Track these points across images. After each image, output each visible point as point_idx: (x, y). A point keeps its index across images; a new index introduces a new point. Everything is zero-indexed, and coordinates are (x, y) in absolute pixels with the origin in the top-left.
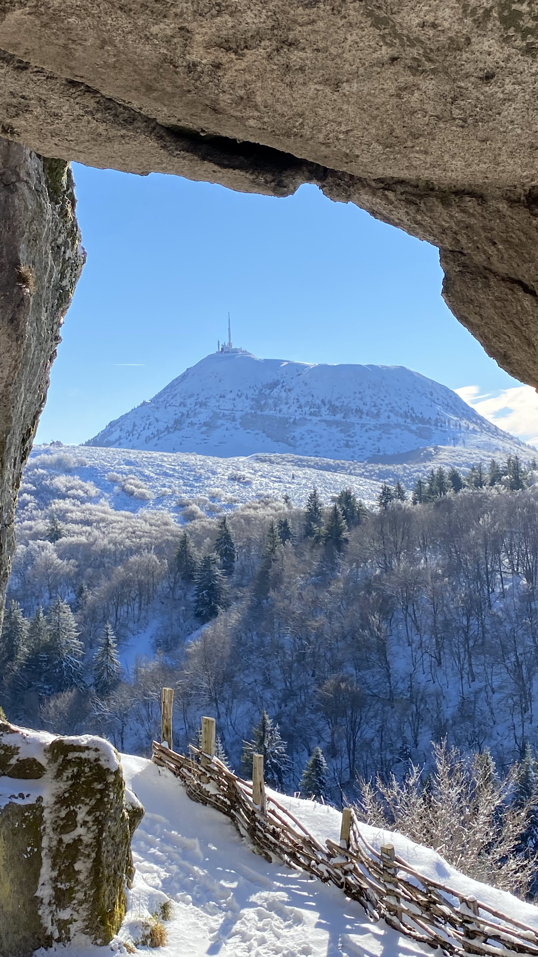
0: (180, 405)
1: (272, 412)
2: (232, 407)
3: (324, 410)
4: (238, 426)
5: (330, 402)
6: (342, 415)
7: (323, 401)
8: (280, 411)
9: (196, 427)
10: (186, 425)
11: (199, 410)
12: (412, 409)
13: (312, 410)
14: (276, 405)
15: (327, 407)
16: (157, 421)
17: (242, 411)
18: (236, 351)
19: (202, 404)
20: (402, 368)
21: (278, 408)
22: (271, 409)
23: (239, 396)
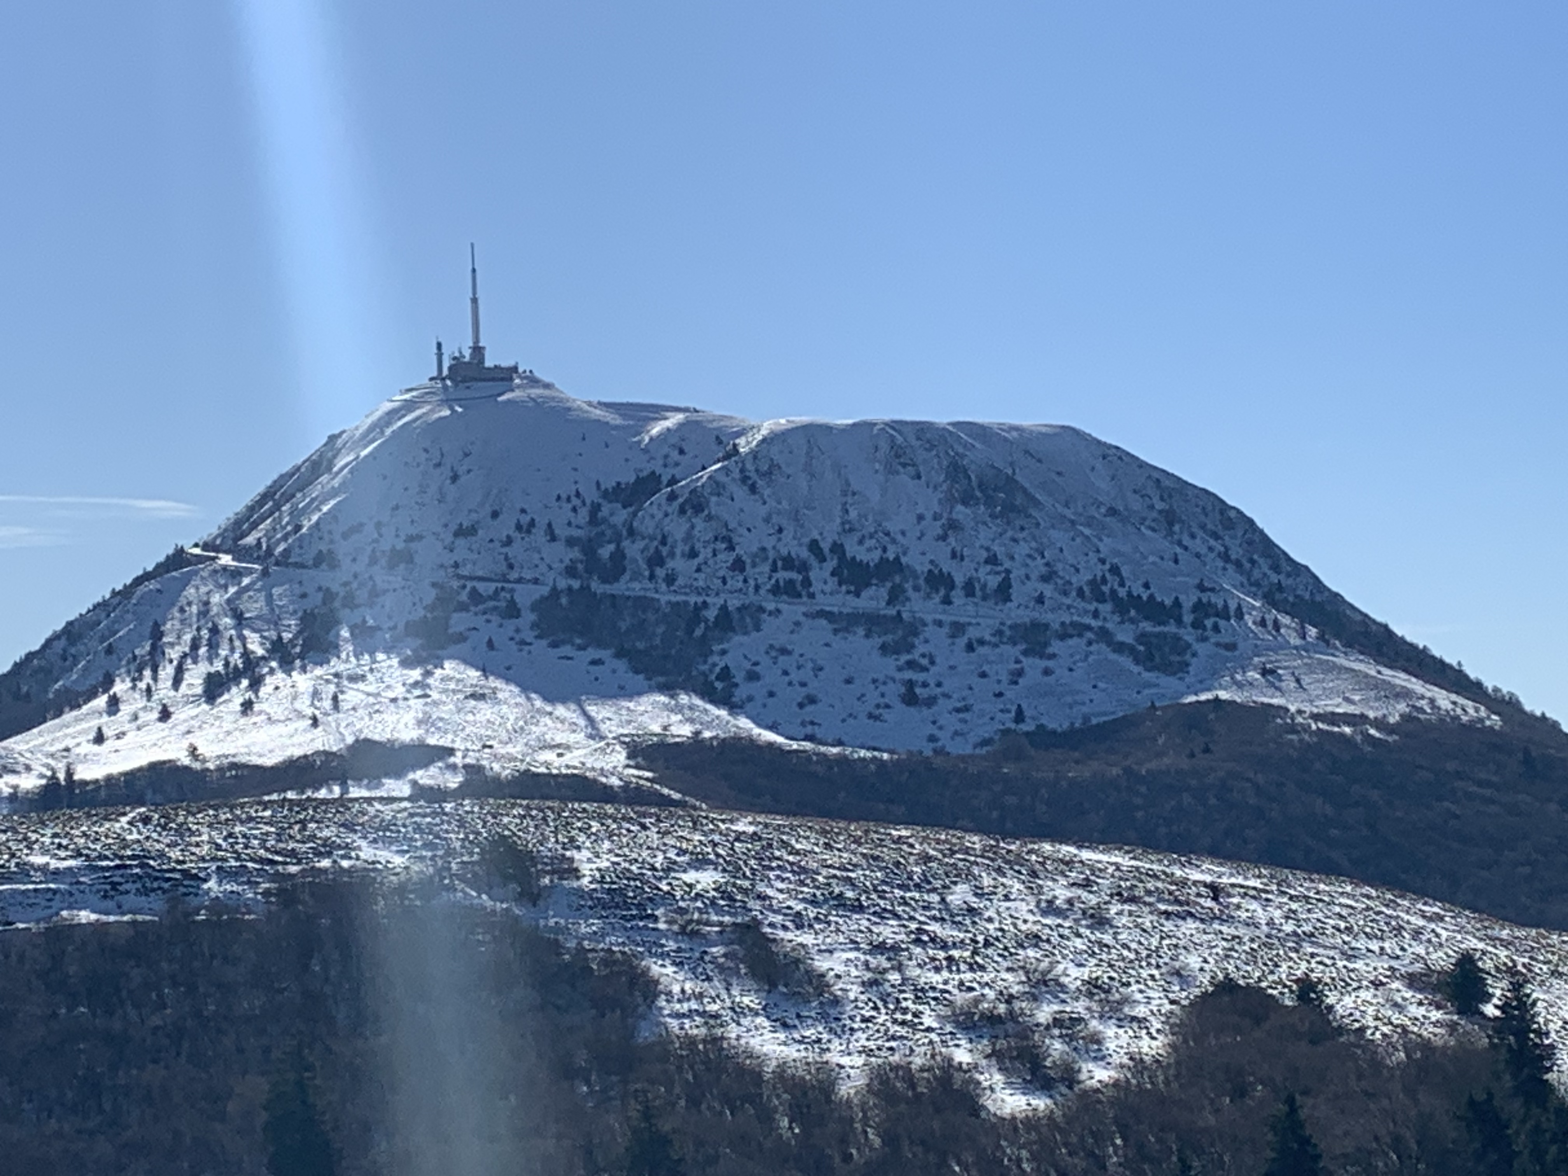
1: (637, 588)
2: (503, 567)
3: (821, 578)
4: (529, 635)
5: (838, 548)
6: (883, 593)
7: (815, 547)
8: (670, 579)
12: (1115, 570)
13: (783, 575)
14: (656, 561)
15: (832, 563)
17: (536, 581)
21: (661, 573)
22: (636, 576)
23: (524, 530)
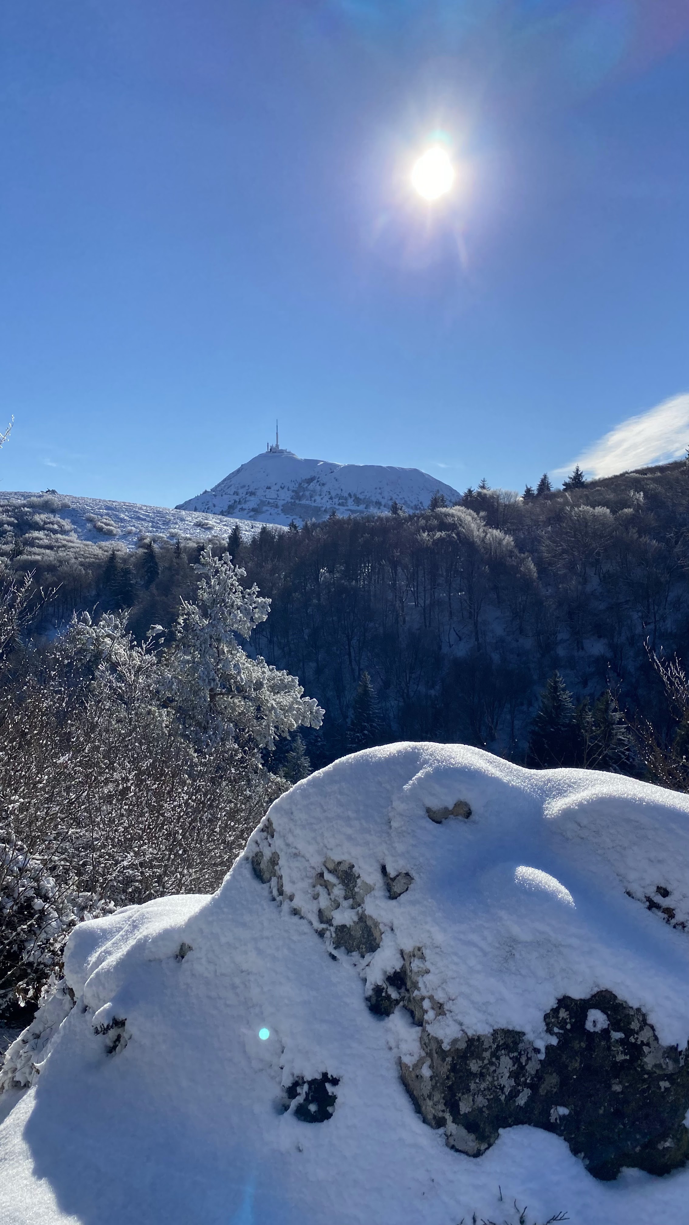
0: (234, 494)
2: (276, 496)
3: (350, 501)
4: (280, 512)
5: (355, 495)
6: (365, 506)
7: (350, 495)
8: (315, 501)
9: (246, 512)
10: (237, 510)
11: (248, 498)
12: (420, 503)
13: (341, 501)
14: (311, 497)
15: (354, 498)
16: (214, 506)
17: (283, 500)
18: (282, 451)
19: (252, 494)
20: (416, 470)
21: (313, 499)
22: (307, 500)
23: (282, 488)
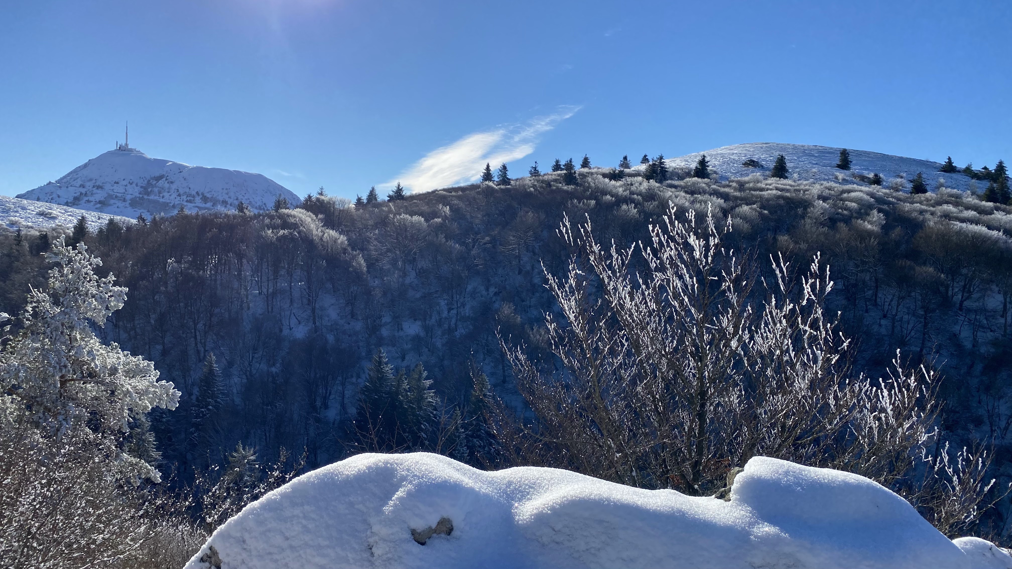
0: (80, 186)
1: (156, 198)
2: (124, 191)
3: (198, 200)
4: (128, 205)
5: (203, 194)
6: (212, 204)
7: (197, 193)
8: (163, 197)
9: (92, 203)
10: (84, 201)
11: (95, 190)
12: (265, 204)
13: (188, 198)
14: (160, 193)
15: (201, 196)
16: (59, 197)
17: (132, 194)
18: (131, 150)
19: (99, 187)
20: (260, 176)
21: (161, 195)
22: (156, 195)
23: (131, 184)
